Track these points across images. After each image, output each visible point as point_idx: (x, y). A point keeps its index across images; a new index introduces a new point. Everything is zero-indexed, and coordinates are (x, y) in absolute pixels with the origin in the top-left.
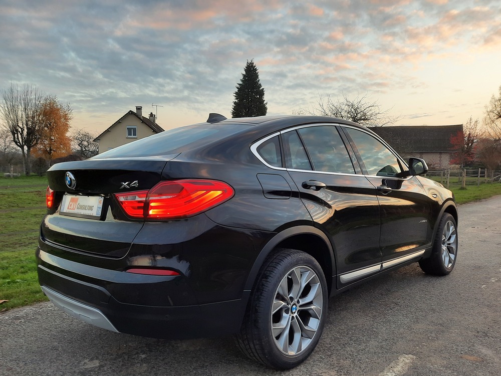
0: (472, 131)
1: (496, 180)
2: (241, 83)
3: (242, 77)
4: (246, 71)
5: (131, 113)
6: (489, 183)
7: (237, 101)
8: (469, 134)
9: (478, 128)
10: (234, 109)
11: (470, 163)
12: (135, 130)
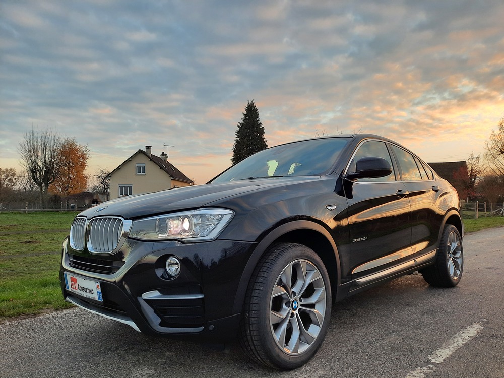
0: (474, 166)
1: (498, 214)
2: (242, 122)
3: (243, 117)
4: (247, 111)
5: (140, 152)
6: (489, 216)
7: (238, 139)
8: (472, 169)
9: (480, 163)
10: (236, 146)
11: (474, 197)
12: (143, 167)
